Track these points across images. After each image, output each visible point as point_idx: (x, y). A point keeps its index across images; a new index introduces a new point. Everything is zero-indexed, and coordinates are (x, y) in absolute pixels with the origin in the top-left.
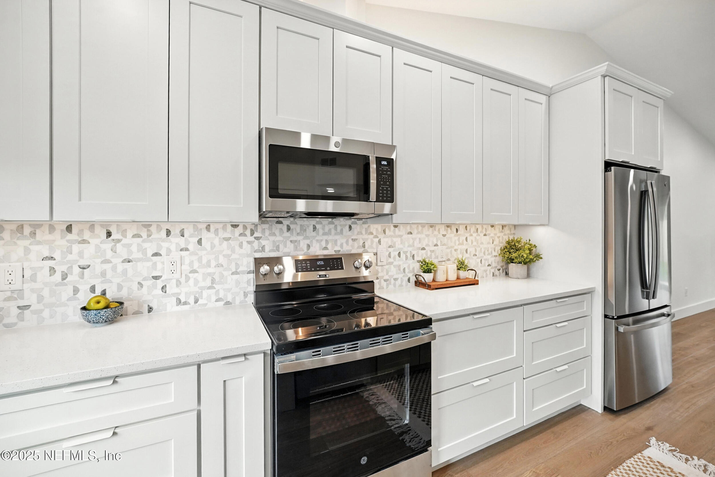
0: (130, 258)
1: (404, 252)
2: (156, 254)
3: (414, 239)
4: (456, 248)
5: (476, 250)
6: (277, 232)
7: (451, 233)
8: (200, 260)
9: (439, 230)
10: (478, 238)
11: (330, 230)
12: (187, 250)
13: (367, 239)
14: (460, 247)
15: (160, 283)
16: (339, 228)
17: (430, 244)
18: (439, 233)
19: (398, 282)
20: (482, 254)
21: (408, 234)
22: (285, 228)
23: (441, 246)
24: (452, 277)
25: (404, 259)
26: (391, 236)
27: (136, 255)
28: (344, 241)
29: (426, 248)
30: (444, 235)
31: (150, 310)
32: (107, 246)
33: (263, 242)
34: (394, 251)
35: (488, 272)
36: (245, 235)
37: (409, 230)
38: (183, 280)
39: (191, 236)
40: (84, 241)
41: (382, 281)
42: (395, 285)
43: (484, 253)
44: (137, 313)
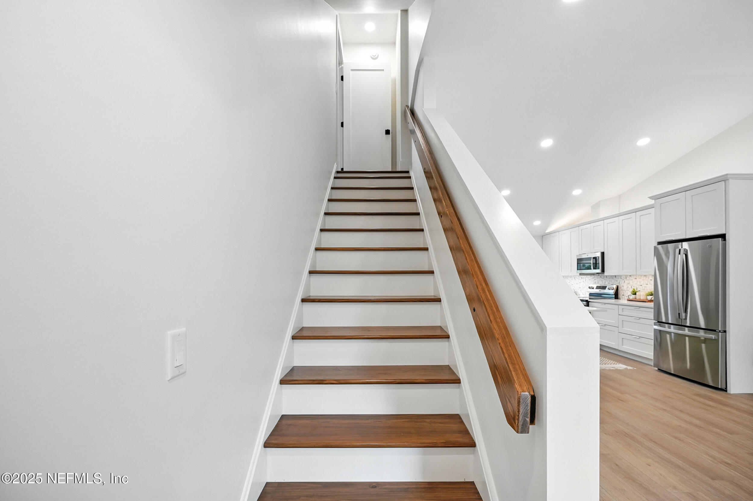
2: (580, 283)
6: (598, 278)
9: (649, 278)
15: (580, 289)
22: (600, 277)
24: (643, 298)
26: (628, 280)
28: (614, 281)
29: (643, 285)
33: (596, 281)
37: (635, 277)
40: (572, 280)
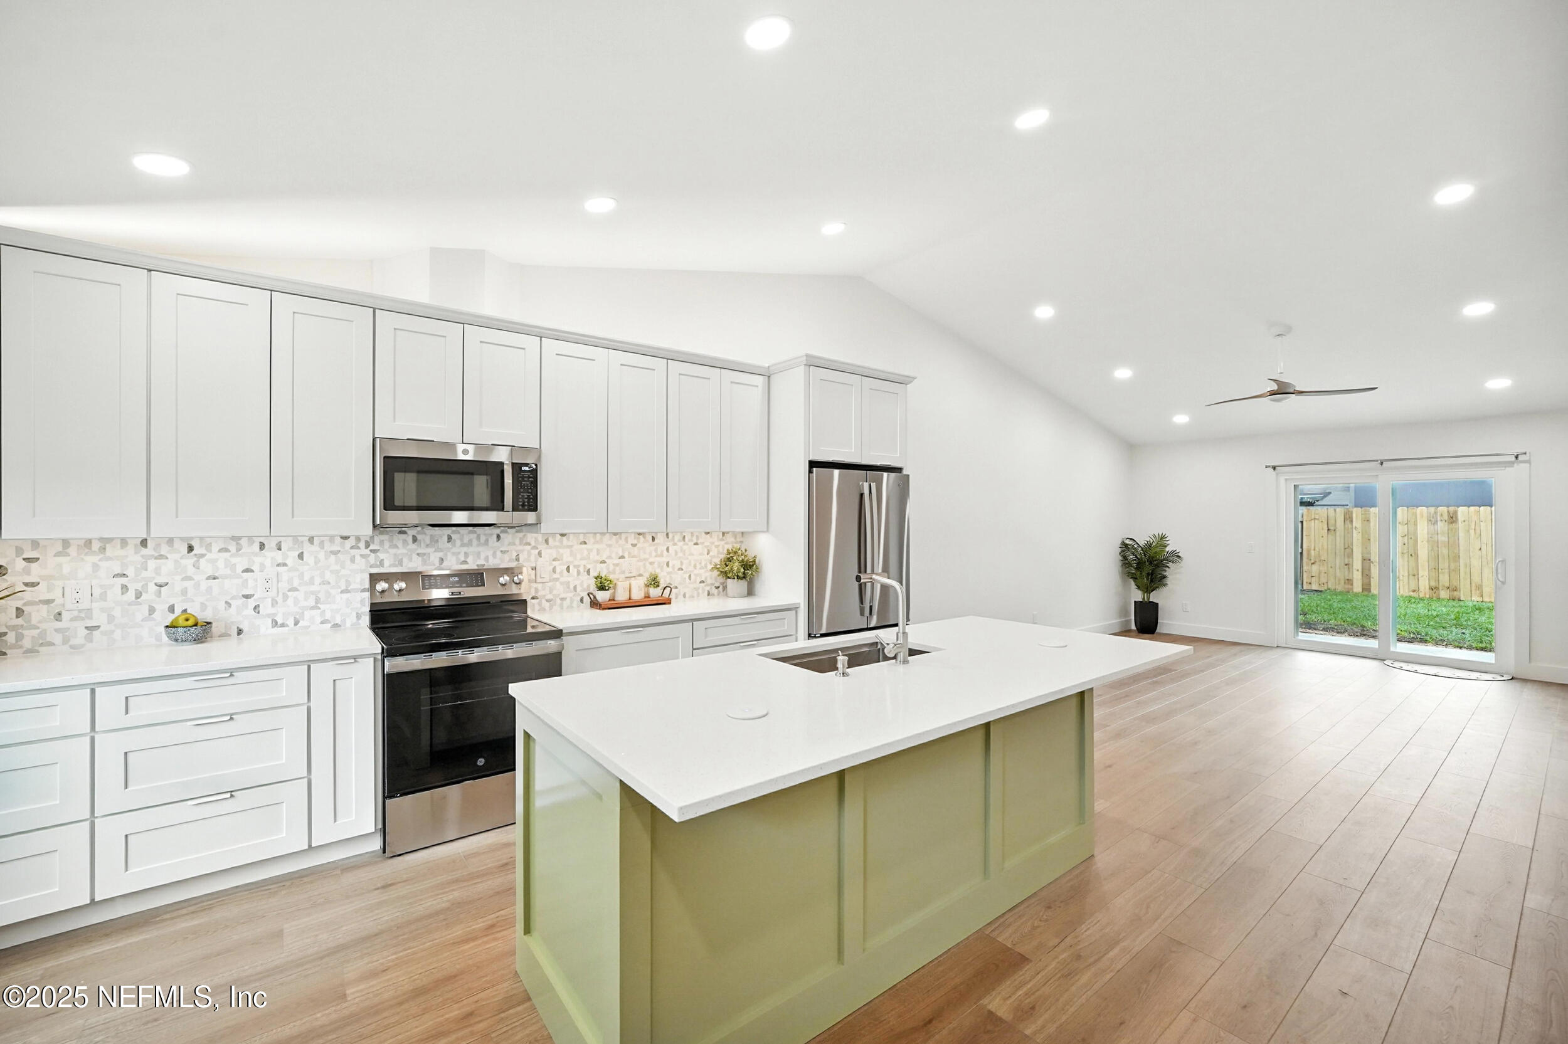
0: (216, 575)
1: (577, 567)
2: (247, 570)
3: (590, 551)
4: (651, 560)
5: (682, 563)
6: (400, 544)
7: (644, 542)
8: (301, 576)
9: (626, 539)
10: (685, 547)
11: (470, 541)
12: (285, 565)
13: (522, 551)
14: (658, 559)
15: (252, 603)
16: (483, 539)
17: (613, 555)
18: (627, 542)
19: (566, 603)
20: (691, 568)
21: (581, 544)
22: (410, 539)
23: (629, 557)
24: (638, 595)
25: (575, 574)
26: (556, 547)
27: (222, 570)
28: (490, 553)
29: (606, 560)
30: (634, 545)
31: (240, 632)
32: (189, 561)
33: (381, 556)
34: (560, 565)
35: (700, 591)
36: (359, 548)
37: (582, 539)
38: (280, 599)
39: (290, 549)
40: (161, 557)
41: (544, 601)
42: (561, 606)
43: (695, 567)
44: (225, 635)
